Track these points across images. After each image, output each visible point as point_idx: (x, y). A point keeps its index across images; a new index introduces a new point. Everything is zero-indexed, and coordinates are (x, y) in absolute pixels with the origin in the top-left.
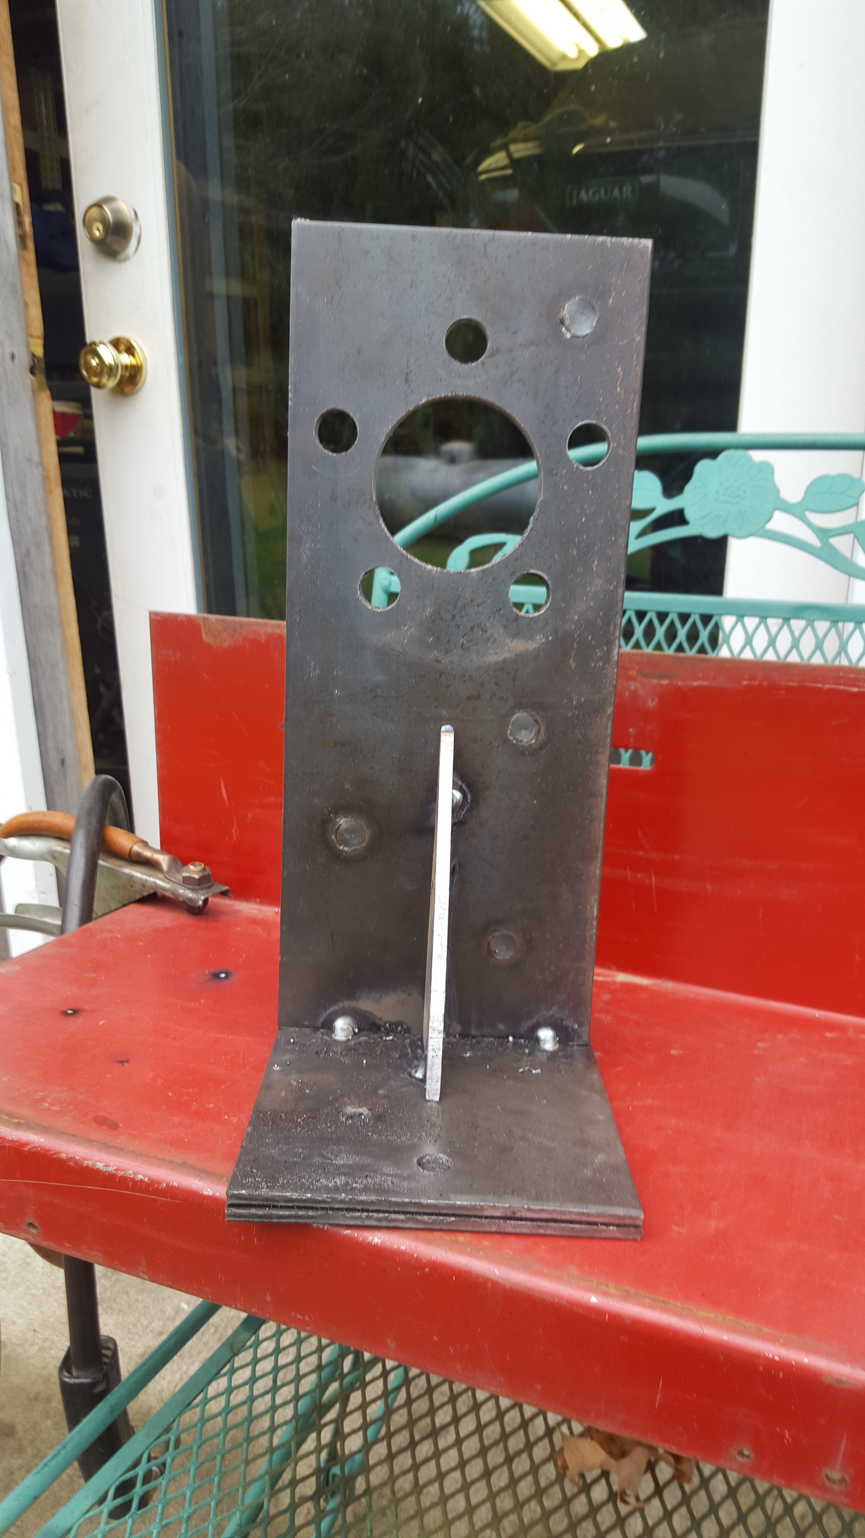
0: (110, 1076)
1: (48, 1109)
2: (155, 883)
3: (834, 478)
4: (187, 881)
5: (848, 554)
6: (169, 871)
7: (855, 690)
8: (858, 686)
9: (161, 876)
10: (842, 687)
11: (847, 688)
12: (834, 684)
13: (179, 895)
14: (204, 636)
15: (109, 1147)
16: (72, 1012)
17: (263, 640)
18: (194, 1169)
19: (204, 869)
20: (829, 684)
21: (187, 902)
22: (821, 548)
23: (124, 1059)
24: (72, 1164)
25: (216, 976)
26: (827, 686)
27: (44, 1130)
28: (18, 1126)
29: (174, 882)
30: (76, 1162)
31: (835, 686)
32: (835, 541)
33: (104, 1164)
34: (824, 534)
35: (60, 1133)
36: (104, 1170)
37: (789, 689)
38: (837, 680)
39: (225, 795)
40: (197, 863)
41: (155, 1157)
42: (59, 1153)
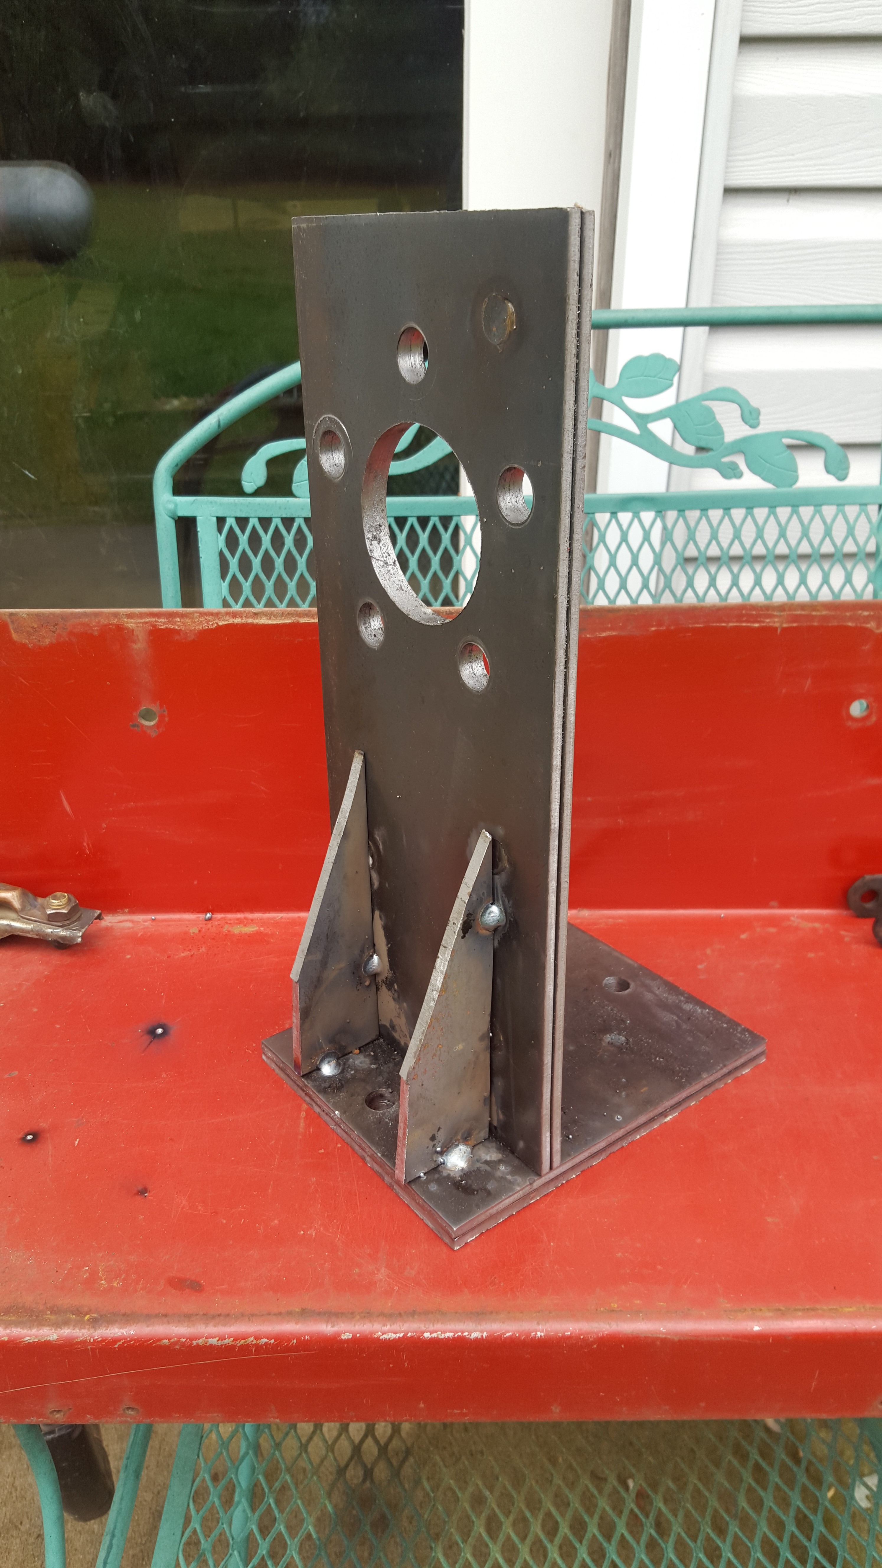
0: (142, 1217)
1: (111, 1289)
2: (10, 926)
3: (647, 359)
4: (53, 919)
5: (668, 441)
6: (23, 908)
7: (757, 625)
8: (759, 622)
9: (13, 915)
10: (744, 624)
11: (749, 624)
12: (737, 622)
13: (47, 935)
14: (15, 636)
15: (213, 1317)
16: (31, 1137)
17: (96, 633)
18: (319, 1314)
19: (69, 899)
20: (733, 622)
21: (59, 940)
22: (640, 435)
23: (140, 1188)
24: (177, 1347)
25: (152, 1032)
26: (731, 624)
27: (128, 1318)
28: (95, 1323)
29: (35, 921)
30: (183, 1344)
31: (738, 624)
32: (653, 427)
33: (217, 1338)
34: (642, 419)
35: (148, 1317)
36: (219, 1344)
37: (695, 631)
38: (739, 618)
39: (68, 809)
40: (58, 894)
41: (269, 1314)
42: (160, 1340)
